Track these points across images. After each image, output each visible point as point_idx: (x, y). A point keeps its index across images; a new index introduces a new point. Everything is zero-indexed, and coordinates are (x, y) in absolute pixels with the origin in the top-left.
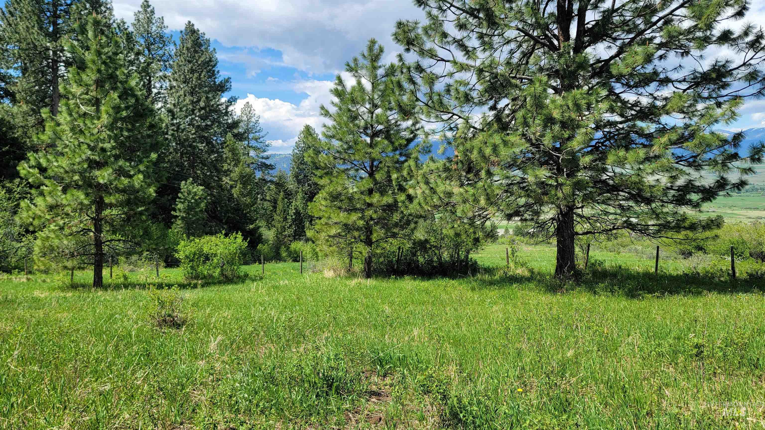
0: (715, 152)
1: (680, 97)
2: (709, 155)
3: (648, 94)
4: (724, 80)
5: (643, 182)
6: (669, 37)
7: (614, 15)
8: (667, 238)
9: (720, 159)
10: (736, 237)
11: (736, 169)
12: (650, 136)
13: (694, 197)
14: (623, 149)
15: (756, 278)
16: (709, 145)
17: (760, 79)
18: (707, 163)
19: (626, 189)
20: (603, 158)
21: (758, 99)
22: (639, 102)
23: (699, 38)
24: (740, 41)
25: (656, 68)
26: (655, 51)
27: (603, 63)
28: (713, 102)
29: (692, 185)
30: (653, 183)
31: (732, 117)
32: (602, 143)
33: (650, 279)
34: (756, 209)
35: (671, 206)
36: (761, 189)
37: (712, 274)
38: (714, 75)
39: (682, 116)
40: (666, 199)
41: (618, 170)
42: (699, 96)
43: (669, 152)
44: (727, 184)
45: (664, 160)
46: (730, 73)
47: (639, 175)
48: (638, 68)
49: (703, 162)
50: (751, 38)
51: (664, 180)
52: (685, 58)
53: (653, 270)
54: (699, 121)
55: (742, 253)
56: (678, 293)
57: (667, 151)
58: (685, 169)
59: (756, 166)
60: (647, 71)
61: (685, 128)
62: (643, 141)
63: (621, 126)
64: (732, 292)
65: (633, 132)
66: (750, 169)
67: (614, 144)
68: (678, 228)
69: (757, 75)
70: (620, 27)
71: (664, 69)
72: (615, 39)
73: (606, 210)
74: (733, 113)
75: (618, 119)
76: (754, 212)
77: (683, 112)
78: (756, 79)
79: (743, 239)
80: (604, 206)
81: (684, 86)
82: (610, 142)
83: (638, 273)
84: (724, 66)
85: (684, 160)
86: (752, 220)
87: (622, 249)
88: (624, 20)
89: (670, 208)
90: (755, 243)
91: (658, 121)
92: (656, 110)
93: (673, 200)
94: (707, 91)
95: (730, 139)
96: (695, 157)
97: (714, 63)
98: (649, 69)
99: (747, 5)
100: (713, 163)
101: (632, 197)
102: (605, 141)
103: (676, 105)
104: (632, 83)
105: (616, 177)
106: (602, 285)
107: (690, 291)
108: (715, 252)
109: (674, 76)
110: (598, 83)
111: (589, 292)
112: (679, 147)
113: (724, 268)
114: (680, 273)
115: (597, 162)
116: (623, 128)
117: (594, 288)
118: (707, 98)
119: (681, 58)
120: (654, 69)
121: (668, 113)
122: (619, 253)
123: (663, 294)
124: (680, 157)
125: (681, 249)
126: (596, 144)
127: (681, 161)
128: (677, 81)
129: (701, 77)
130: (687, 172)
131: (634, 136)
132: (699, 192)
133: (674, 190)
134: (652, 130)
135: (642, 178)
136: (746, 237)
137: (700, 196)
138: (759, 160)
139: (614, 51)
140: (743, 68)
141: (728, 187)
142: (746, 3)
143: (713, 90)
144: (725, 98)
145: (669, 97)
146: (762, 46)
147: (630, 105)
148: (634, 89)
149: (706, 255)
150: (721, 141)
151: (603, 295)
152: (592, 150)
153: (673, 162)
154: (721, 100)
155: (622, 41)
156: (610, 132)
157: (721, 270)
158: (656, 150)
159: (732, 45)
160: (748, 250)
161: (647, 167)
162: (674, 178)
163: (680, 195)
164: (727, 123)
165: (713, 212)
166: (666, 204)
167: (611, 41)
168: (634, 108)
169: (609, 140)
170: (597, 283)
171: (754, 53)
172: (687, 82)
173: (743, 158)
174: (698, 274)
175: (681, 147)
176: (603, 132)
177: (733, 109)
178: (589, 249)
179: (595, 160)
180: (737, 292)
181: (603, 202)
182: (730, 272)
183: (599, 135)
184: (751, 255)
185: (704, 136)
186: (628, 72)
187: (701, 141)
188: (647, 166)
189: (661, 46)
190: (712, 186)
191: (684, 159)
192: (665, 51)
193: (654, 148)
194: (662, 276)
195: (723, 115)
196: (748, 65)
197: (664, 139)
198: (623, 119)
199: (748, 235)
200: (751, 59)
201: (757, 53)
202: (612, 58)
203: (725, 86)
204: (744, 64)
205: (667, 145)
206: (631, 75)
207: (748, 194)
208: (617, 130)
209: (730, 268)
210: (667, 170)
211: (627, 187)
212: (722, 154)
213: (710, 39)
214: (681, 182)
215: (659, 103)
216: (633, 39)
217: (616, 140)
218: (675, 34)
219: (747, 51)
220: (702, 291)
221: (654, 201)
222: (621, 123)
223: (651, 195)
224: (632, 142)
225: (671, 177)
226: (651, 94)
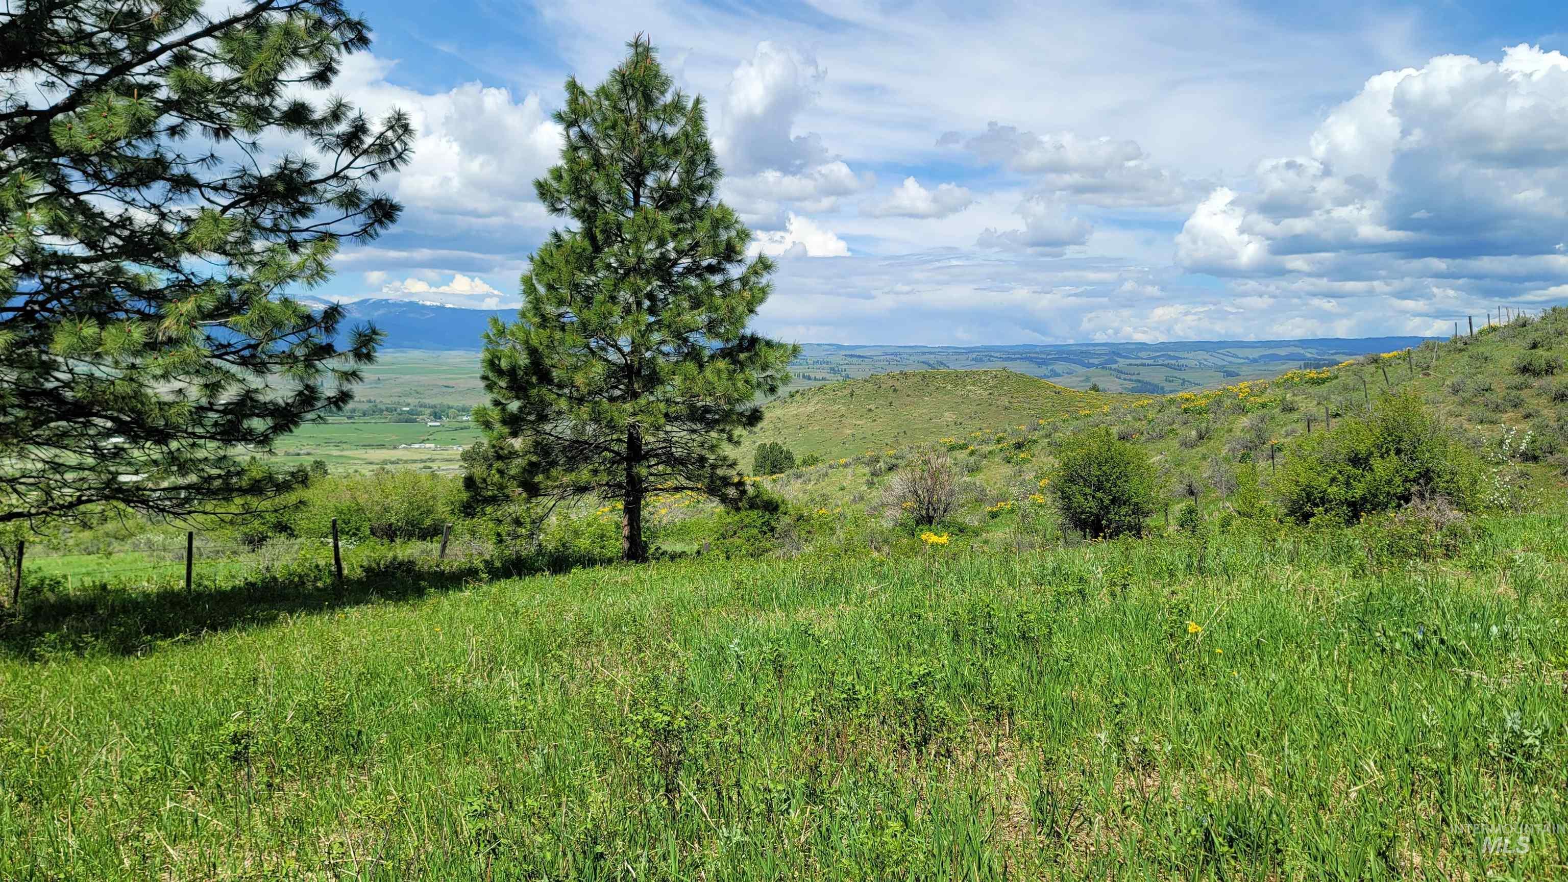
0: (291, 338)
1: (216, 220)
2: (281, 346)
3: (148, 205)
4: (302, 199)
5: (146, 395)
6: (184, 92)
7: (55, 13)
8: (205, 513)
9: (300, 352)
10: (346, 501)
11: (330, 373)
12: (156, 296)
13: (258, 424)
14: (94, 322)
15: (377, 575)
16: (278, 325)
17: (364, 206)
18: (278, 360)
19: (104, 410)
20: (43, 339)
21: (364, 242)
22: (129, 219)
23: (247, 106)
24: (325, 130)
25: (161, 150)
26: (153, 114)
27: (34, 117)
28: (282, 240)
29: (252, 399)
30: (170, 398)
31: (318, 273)
32: (42, 305)
33: (173, 605)
34: (382, 446)
35: (212, 445)
36: (387, 410)
37: (300, 576)
38: (280, 187)
39: (223, 259)
40: (202, 430)
41: (82, 368)
42: (255, 224)
43: (200, 334)
44: (318, 399)
45: (188, 350)
46: (310, 187)
47: (132, 379)
48: (118, 144)
49: (270, 357)
50: (343, 127)
51: (195, 392)
52: (223, 142)
53: (183, 583)
54: (257, 275)
55: (358, 529)
56: (227, 627)
57: (194, 330)
58: (234, 369)
59: (366, 369)
60: (143, 155)
61: (230, 286)
62: (142, 305)
63: (86, 267)
64: (332, 607)
65: (119, 284)
66: (354, 374)
67: (72, 308)
68: (226, 492)
69: (359, 199)
70: (71, 43)
71: (178, 156)
72: (64, 71)
73: (57, 460)
74: (320, 264)
75: (79, 250)
76: (378, 451)
77: (225, 253)
78: (358, 206)
79: (358, 504)
80: (52, 451)
81: (224, 200)
82: (60, 302)
83: (147, 596)
84: (298, 171)
85: (234, 353)
86: (375, 467)
87: (116, 545)
88: (81, 31)
89: (210, 449)
90: (378, 508)
91: (174, 267)
92: (167, 242)
93: (215, 434)
94: (271, 217)
95: (318, 317)
96: (255, 347)
97: (282, 162)
98: (145, 150)
99: (334, 64)
100: (289, 359)
101: (121, 428)
102: (48, 300)
103: (208, 236)
104: (110, 176)
105: (77, 383)
106: (53, 637)
107: (253, 620)
108: (310, 533)
109: (203, 175)
110: (22, 163)
111: (16, 657)
112: (220, 324)
113: (322, 563)
114: (239, 582)
115: (28, 349)
116: (91, 274)
117: (29, 646)
118: (271, 230)
119: (214, 139)
120: (156, 152)
121: (192, 251)
122: (110, 554)
123: (197, 633)
124: (223, 346)
125: (245, 534)
126: (27, 304)
127: (227, 354)
128: (208, 186)
129: (259, 187)
130: (240, 376)
131: (118, 292)
132: (267, 415)
133: (217, 411)
134: (161, 285)
135: (141, 385)
136: (363, 499)
137: (270, 422)
138: (369, 357)
139: (61, 95)
140: (333, 182)
141: (319, 404)
142: (331, 59)
143: (282, 216)
144: (306, 235)
145: (193, 217)
146: (365, 146)
147: (106, 224)
148: (115, 189)
149: (292, 540)
150: (302, 318)
151: (55, 659)
152: (14, 319)
153: (206, 353)
154: (298, 237)
155: (79, 77)
156: (59, 280)
157: (317, 566)
158: (170, 326)
159: (312, 134)
160: (367, 524)
161: (154, 363)
162: (213, 388)
163: (229, 421)
164: (309, 283)
165: (309, 454)
166: (202, 441)
167: (54, 71)
168: (118, 232)
169: (58, 296)
170: (40, 634)
171: (352, 158)
172: (230, 191)
173: (340, 351)
174: (275, 579)
175: (225, 325)
176: (42, 277)
177: (319, 257)
178: (21, 553)
179: (22, 344)
180: (342, 605)
181: (48, 442)
182: (333, 569)
183: (31, 284)
184: (373, 533)
185: (269, 305)
186: (95, 147)
187: (263, 314)
188: (149, 360)
189: (168, 106)
190: (289, 401)
191: (233, 350)
192: (180, 120)
193: (167, 323)
194: (199, 595)
195: (302, 267)
196: (343, 178)
197: (188, 306)
198: (92, 253)
199: (366, 496)
200: (348, 167)
201: (356, 158)
202: (55, 110)
203: (304, 211)
204: (336, 175)
205: (194, 319)
206: (104, 156)
207: (367, 419)
208: (77, 277)
209: (333, 562)
210: (198, 371)
211: (105, 405)
212: (304, 342)
213: (270, 113)
214: (229, 395)
215: (171, 228)
216: (103, 79)
217: (75, 298)
218: (195, 87)
219: (339, 151)
220: (278, 615)
221: (173, 437)
222: (86, 260)
223: (166, 425)
224: (116, 306)
225: (206, 386)
226: (157, 207)
